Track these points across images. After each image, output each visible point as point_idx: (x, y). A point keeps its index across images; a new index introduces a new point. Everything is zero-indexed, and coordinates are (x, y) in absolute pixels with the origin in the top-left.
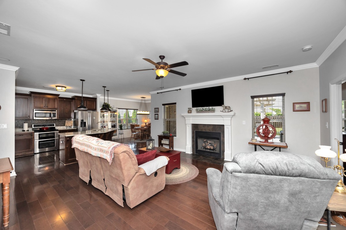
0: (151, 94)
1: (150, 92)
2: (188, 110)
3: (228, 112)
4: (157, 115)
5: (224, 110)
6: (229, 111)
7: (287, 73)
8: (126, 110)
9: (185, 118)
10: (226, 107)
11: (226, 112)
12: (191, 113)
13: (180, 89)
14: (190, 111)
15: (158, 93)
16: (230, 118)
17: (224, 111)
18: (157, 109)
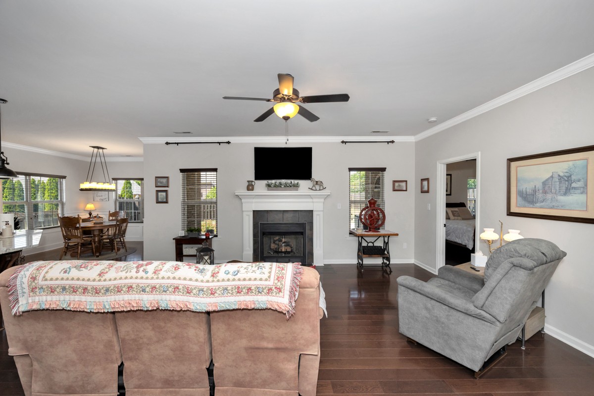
0: (144, 142)
1: (141, 139)
2: (247, 184)
3: (320, 190)
4: (164, 194)
5: (314, 186)
6: (321, 188)
7: (388, 142)
8: (24, 176)
9: (241, 199)
10: (317, 182)
11: (316, 190)
12: (253, 190)
13: (229, 143)
14: (250, 187)
15: (167, 143)
16: (323, 200)
17: (314, 188)
18: (164, 180)
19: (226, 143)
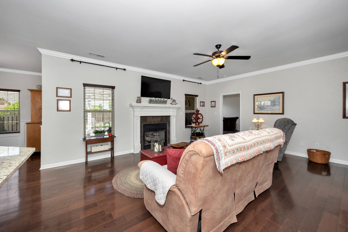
2: (137, 99)
3: (175, 104)
5: (172, 102)
7: (199, 83)
9: (134, 108)
14: (139, 101)
15: (72, 60)
16: (176, 110)
18: (67, 92)
19: (123, 69)
